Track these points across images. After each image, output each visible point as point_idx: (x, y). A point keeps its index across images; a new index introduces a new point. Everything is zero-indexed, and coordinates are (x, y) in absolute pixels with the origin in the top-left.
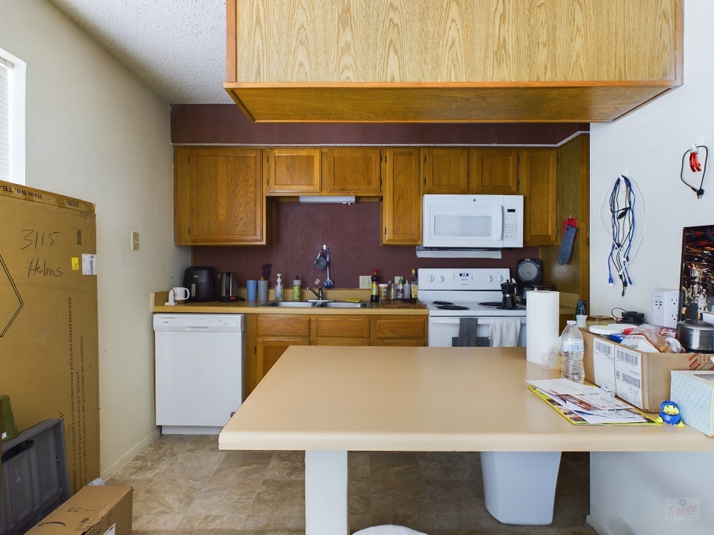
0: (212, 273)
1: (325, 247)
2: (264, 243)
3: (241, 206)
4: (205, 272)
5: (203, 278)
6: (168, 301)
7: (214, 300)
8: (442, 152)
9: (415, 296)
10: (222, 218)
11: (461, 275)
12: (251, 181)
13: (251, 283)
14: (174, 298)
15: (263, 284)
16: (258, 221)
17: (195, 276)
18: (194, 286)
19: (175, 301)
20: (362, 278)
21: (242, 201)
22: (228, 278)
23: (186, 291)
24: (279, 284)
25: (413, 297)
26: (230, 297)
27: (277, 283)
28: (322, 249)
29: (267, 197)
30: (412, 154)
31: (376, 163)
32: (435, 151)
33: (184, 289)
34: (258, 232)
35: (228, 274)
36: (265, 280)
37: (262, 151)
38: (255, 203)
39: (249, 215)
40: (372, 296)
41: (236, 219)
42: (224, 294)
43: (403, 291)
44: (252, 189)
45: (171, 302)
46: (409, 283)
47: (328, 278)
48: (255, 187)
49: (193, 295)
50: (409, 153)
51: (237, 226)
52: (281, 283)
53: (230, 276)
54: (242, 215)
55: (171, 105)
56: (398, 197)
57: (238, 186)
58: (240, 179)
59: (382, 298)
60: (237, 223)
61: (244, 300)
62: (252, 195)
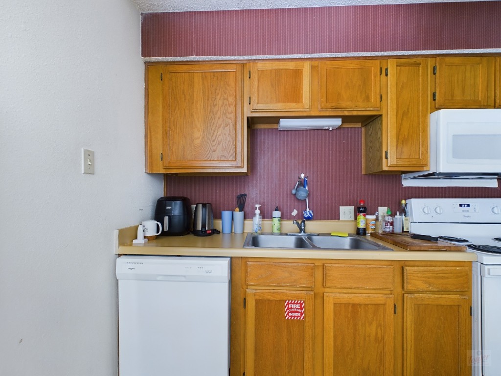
0: (186, 203)
1: (302, 176)
2: (245, 170)
3: (219, 128)
4: (179, 203)
5: (176, 209)
6: (136, 238)
7: (188, 234)
8: (457, 60)
9: (407, 229)
10: (197, 142)
11: (461, 206)
12: (231, 100)
13: (226, 215)
14: (144, 234)
15: (238, 215)
16: (239, 144)
17: (168, 208)
18: (166, 219)
19: (145, 237)
20: (342, 209)
21: (220, 122)
22: (204, 209)
23: (158, 225)
24: (258, 216)
25: (405, 230)
26: (206, 231)
27: (255, 215)
28: (300, 178)
29: (248, 118)
30: (419, 64)
31: (375, 76)
32: (447, 59)
33: (156, 222)
34: (239, 158)
35: (204, 205)
36: (240, 211)
37: (243, 64)
38: (236, 124)
39: (228, 139)
40: (358, 229)
41: (215, 143)
42: (200, 227)
43: (392, 224)
44: (231, 109)
45: (140, 240)
46: (400, 215)
47: (308, 209)
48: (236, 106)
49: (166, 229)
50: (415, 62)
51: (215, 151)
52: (260, 215)
53: (205, 207)
54: (220, 139)
55: (142, 14)
56: (403, 114)
57: (215, 106)
58: (218, 97)
59: (370, 231)
60: (215, 148)
61: (218, 232)
62: (231, 116)
